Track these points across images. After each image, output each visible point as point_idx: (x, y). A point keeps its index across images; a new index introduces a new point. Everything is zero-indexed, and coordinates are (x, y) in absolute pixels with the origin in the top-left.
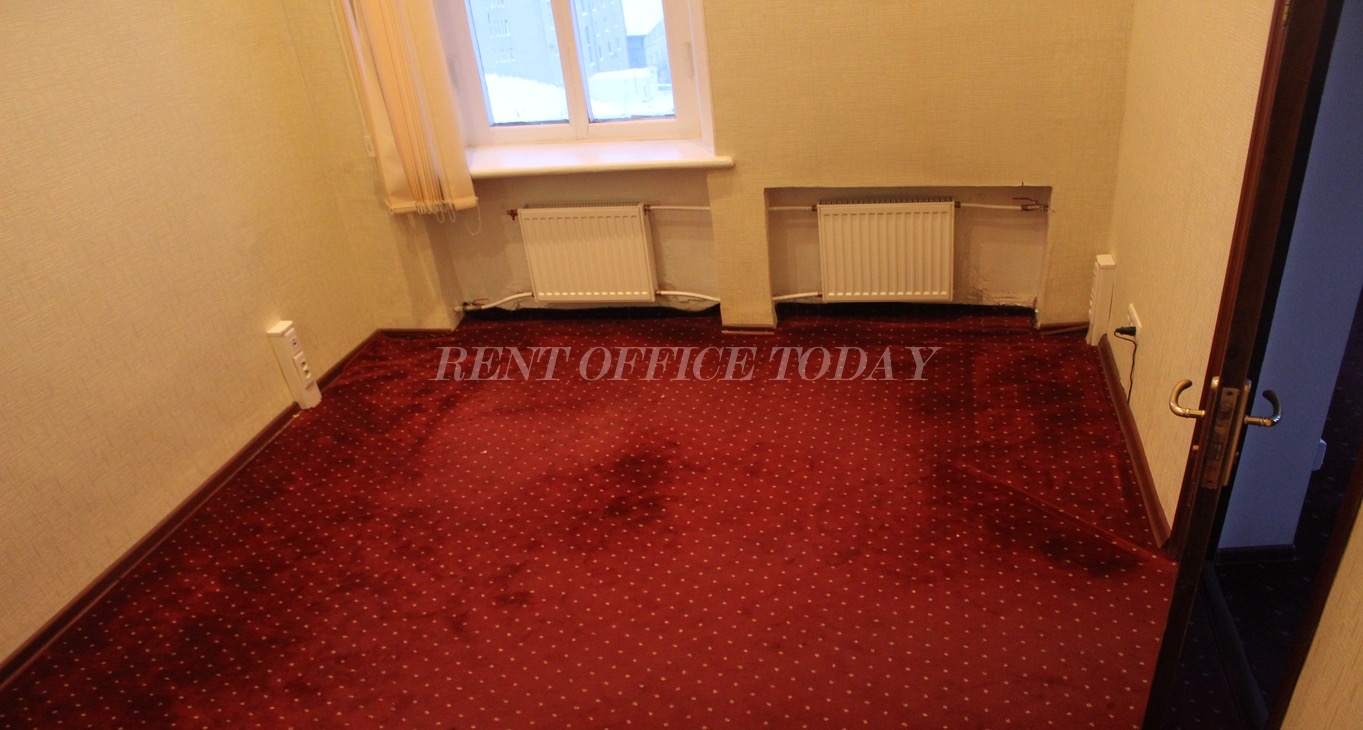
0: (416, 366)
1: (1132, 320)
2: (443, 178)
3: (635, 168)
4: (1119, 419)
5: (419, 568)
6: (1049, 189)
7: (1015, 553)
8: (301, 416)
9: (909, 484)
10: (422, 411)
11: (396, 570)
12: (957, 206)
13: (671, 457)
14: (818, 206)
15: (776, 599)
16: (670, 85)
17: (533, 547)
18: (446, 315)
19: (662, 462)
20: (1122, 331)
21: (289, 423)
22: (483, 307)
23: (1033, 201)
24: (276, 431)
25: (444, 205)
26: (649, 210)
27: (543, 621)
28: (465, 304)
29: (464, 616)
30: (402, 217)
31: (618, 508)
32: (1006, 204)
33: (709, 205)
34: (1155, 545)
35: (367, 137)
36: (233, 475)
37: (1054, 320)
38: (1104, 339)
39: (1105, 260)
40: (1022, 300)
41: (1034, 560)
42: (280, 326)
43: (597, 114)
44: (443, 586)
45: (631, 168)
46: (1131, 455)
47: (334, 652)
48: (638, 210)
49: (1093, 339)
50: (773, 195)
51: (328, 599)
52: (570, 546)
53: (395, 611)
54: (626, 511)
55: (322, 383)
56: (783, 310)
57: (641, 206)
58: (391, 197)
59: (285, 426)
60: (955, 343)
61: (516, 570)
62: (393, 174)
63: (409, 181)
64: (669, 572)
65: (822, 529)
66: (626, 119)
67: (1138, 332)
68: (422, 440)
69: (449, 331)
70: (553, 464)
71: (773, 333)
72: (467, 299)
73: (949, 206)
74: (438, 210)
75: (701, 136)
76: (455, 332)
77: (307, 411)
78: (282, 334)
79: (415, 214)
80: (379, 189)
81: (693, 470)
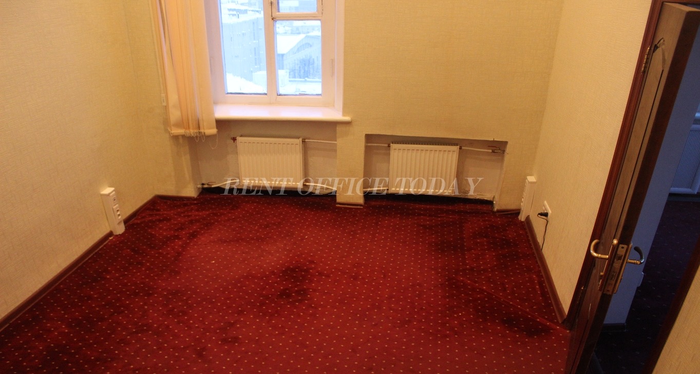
0: (176, 215)
1: (546, 209)
2: (200, 119)
3: (302, 120)
4: (537, 258)
5: (179, 322)
6: (506, 143)
7: (489, 324)
8: (114, 238)
9: (435, 287)
10: (179, 239)
11: (166, 323)
12: (460, 148)
13: (312, 269)
14: (391, 144)
15: (369, 344)
16: (321, 80)
17: (240, 313)
18: (193, 190)
19: (307, 271)
20: (541, 214)
21: (107, 242)
22: (213, 186)
23: (498, 148)
24: (100, 245)
25: (199, 132)
26: (305, 142)
27: (247, 353)
28: (203, 184)
29: (204, 349)
30: (176, 138)
31: (285, 294)
32: (485, 149)
33: (336, 141)
34: (558, 322)
35: (163, 95)
36: (75, 269)
37: (504, 207)
38: (528, 218)
39: (531, 179)
40: (487, 196)
41: (499, 328)
42: (108, 190)
43: (282, 91)
44: (192, 332)
45: (299, 120)
46: (544, 276)
47: (132, 367)
48: (299, 141)
49: (522, 217)
50: (369, 138)
51: (128, 337)
52: (260, 313)
53: (166, 345)
54: (289, 296)
55: (126, 221)
56: (368, 196)
57: (301, 139)
58: (172, 127)
59: (105, 244)
60: (455, 217)
61: (232, 325)
62: (175, 115)
63: (183, 119)
64: (313, 328)
65: (391, 309)
66: (296, 95)
67: (549, 215)
68: (179, 254)
69: (194, 197)
70: (250, 270)
71: (362, 207)
72: (204, 182)
73: (456, 148)
74: (196, 135)
75: (334, 106)
76: (197, 198)
77: (117, 235)
78: (108, 195)
79: (183, 136)
80: (166, 122)
81: (323, 276)
